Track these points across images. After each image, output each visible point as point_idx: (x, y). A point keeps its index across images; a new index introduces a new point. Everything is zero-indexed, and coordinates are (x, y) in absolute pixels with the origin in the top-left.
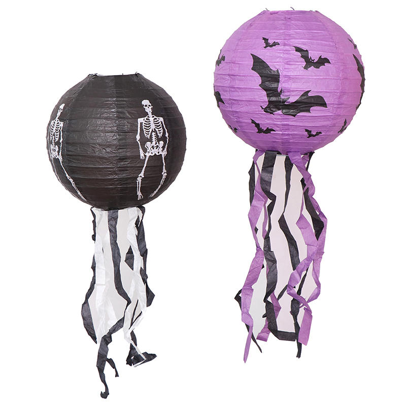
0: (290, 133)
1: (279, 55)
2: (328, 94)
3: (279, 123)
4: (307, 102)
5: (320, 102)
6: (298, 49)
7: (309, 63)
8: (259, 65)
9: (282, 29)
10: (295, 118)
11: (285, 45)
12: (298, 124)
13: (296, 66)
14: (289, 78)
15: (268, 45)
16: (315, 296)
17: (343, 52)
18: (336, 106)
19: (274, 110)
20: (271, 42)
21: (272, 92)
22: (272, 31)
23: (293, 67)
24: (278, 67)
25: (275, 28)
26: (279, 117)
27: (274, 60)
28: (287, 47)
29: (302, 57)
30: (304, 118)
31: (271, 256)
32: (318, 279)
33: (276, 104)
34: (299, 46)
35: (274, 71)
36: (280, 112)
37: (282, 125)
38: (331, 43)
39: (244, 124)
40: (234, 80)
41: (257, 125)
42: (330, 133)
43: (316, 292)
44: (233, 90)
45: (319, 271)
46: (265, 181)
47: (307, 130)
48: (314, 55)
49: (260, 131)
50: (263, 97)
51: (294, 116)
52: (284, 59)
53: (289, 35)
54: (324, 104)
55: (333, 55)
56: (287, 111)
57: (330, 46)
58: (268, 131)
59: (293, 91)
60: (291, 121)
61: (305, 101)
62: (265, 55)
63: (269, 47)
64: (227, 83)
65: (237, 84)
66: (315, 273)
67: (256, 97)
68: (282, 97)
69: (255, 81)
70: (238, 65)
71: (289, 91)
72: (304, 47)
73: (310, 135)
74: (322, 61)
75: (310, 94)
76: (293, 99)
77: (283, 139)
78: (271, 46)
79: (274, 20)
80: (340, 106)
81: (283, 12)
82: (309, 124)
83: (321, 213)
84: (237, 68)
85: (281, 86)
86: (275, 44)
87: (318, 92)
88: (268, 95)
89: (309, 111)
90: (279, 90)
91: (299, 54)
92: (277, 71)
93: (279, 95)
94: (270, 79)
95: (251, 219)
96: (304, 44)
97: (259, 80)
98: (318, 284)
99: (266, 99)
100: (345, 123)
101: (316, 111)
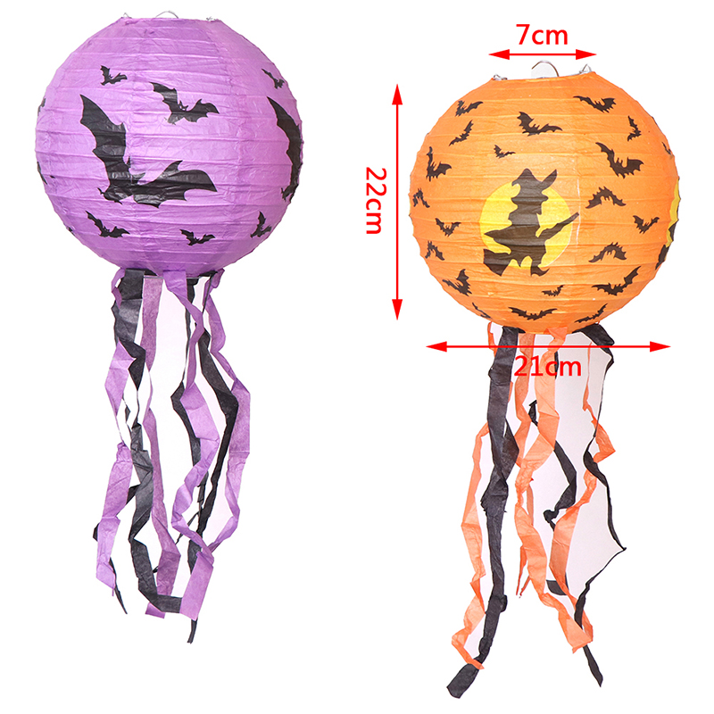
0: (156, 236)
1: (125, 97)
2: (216, 168)
3: (132, 219)
4: (178, 183)
5: (201, 181)
6: (159, 88)
7: (177, 110)
8: (93, 115)
9: (135, 52)
10: (158, 211)
11: (136, 79)
12: (166, 220)
13: (155, 117)
14: (142, 138)
15: (108, 79)
16: (228, 532)
17: (245, 92)
18: (234, 189)
19: (121, 195)
20: (113, 74)
21: (115, 163)
22: (117, 55)
23: (149, 118)
24: (122, 119)
25: (125, 50)
26: (130, 208)
27: (117, 106)
28: (139, 84)
29: (165, 100)
30: (175, 210)
31: (143, 458)
32: (236, 501)
33: (122, 185)
34: (161, 81)
35: (117, 126)
36: (130, 199)
37: (139, 222)
38: (222, 78)
39: (79, 221)
40: (55, 141)
41: (98, 223)
42: (232, 238)
43: (231, 524)
44: (54, 158)
45: (238, 487)
46: (126, 323)
47: (184, 232)
48: (188, 99)
49: (105, 233)
50: (99, 171)
51: (157, 206)
52: (134, 104)
53: (146, 63)
54: (210, 186)
55: (224, 98)
56: (143, 196)
57: (219, 82)
58: (118, 233)
59: (150, 162)
60: (153, 216)
61: (174, 179)
62: (104, 97)
63: (109, 83)
64: (47, 148)
65: (61, 149)
66: (231, 489)
67: (90, 172)
68: (133, 173)
69: (87, 143)
70: (60, 115)
71: (143, 162)
72: (170, 84)
73: (193, 241)
74: (202, 110)
75: (181, 168)
76: (150, 177)
77: (144, 247)
78: (113, 82)
79: (126, 36)
80: (242, 189)
81: (146, 21)
82: (187, 222)
83: (237, 382)
84: (60, 120)
85: (130, 152)
86: (120, 78)
87: (196, 164)
88: (109, 169)
89: (182, 197)
90: (125, 159)
91: (160, 96)
92: (122, 125)
93: (125, 168)
94: (110, 140)
95: (112, 392)
96: (170, 79)
97: (91, 142)
98: (236, 511)
99: (105, 175)
100: (262, 219)
101: (195, 198)
